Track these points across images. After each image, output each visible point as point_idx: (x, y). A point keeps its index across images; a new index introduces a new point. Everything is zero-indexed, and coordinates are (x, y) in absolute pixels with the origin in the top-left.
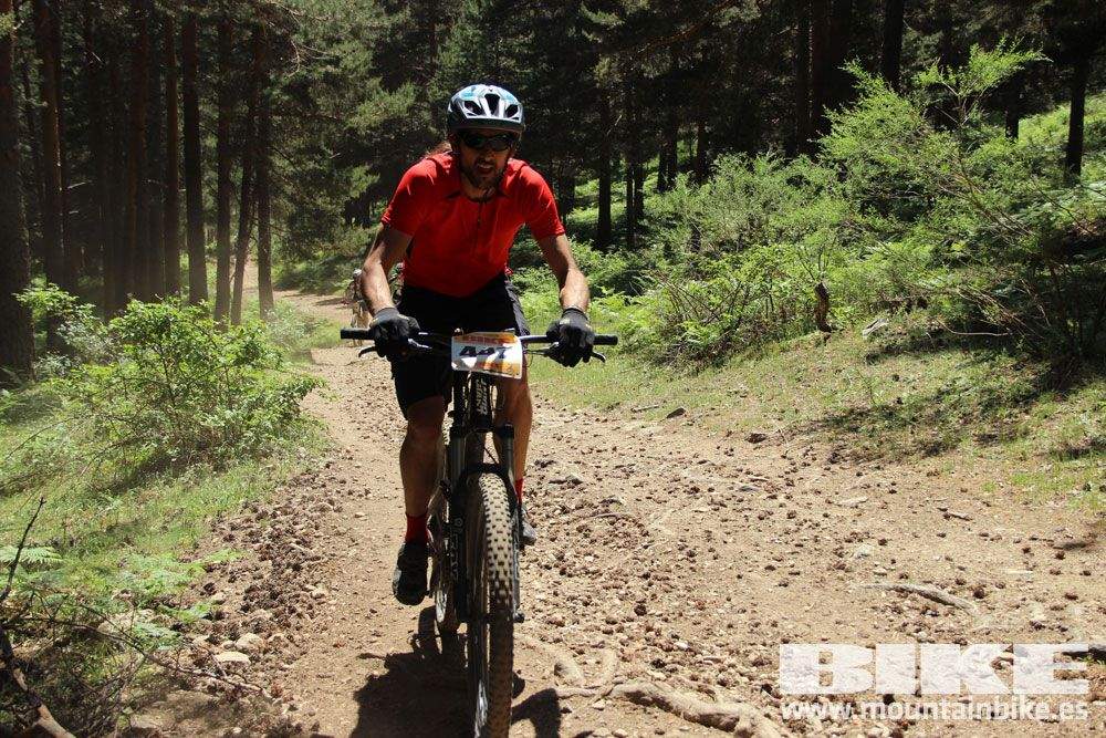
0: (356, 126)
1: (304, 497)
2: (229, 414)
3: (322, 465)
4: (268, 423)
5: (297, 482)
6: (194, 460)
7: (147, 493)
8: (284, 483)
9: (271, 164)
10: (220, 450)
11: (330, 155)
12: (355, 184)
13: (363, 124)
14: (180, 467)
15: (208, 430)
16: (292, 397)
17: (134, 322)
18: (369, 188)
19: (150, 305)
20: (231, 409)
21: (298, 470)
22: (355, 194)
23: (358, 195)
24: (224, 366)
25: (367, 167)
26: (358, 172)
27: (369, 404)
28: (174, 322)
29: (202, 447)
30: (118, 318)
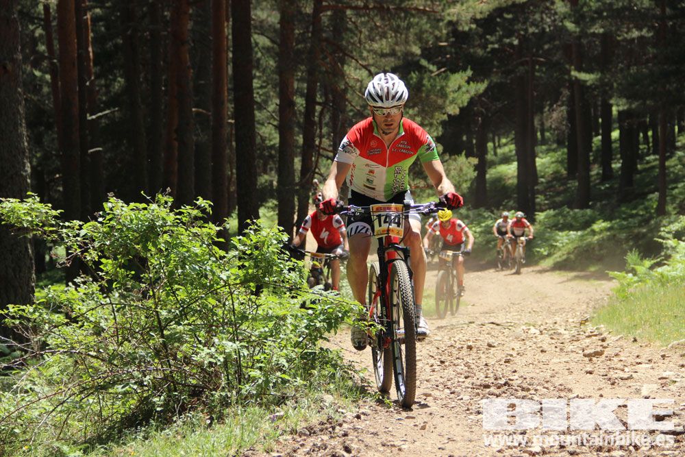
0: (455, 19)
1: (314, 445)
2: (230, 347)
3: (350, 415)
4: (283, 361)
5: (311, 431)
6: (183, 409)
7: (120, 449)
8: (294, 432)
9: (343, 75)
10: (217, 394)
11: (432, 72)
12: (451, 96)
13: (467, 16)
14: (165, 420)
15: (200, 366)
16: (317, 329)
17: (112, 228)
18: (472, 101)
19: (132, 205)
20: (235, 343)
21: (315, 420)
22: (453, 110)
23: (457, 111)
24: (226, 284)
25: (469, 73)
26: (457, 79)
27: (442, 362)
28: (162, 226)
29: (196, 392)
30: (93, 223)
